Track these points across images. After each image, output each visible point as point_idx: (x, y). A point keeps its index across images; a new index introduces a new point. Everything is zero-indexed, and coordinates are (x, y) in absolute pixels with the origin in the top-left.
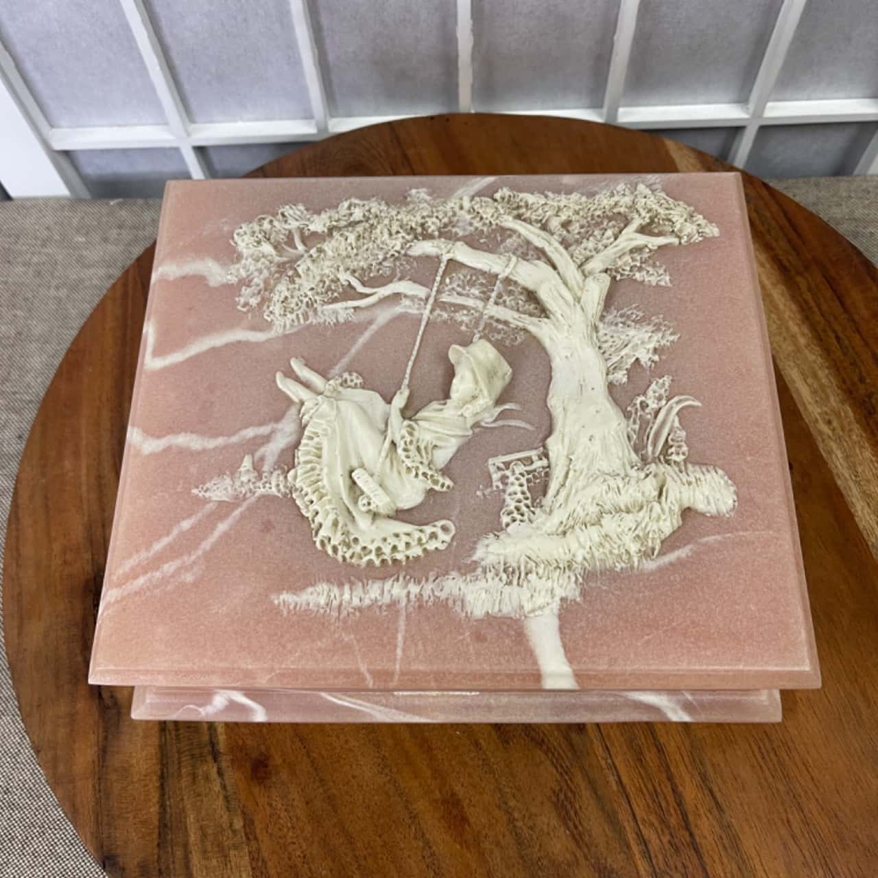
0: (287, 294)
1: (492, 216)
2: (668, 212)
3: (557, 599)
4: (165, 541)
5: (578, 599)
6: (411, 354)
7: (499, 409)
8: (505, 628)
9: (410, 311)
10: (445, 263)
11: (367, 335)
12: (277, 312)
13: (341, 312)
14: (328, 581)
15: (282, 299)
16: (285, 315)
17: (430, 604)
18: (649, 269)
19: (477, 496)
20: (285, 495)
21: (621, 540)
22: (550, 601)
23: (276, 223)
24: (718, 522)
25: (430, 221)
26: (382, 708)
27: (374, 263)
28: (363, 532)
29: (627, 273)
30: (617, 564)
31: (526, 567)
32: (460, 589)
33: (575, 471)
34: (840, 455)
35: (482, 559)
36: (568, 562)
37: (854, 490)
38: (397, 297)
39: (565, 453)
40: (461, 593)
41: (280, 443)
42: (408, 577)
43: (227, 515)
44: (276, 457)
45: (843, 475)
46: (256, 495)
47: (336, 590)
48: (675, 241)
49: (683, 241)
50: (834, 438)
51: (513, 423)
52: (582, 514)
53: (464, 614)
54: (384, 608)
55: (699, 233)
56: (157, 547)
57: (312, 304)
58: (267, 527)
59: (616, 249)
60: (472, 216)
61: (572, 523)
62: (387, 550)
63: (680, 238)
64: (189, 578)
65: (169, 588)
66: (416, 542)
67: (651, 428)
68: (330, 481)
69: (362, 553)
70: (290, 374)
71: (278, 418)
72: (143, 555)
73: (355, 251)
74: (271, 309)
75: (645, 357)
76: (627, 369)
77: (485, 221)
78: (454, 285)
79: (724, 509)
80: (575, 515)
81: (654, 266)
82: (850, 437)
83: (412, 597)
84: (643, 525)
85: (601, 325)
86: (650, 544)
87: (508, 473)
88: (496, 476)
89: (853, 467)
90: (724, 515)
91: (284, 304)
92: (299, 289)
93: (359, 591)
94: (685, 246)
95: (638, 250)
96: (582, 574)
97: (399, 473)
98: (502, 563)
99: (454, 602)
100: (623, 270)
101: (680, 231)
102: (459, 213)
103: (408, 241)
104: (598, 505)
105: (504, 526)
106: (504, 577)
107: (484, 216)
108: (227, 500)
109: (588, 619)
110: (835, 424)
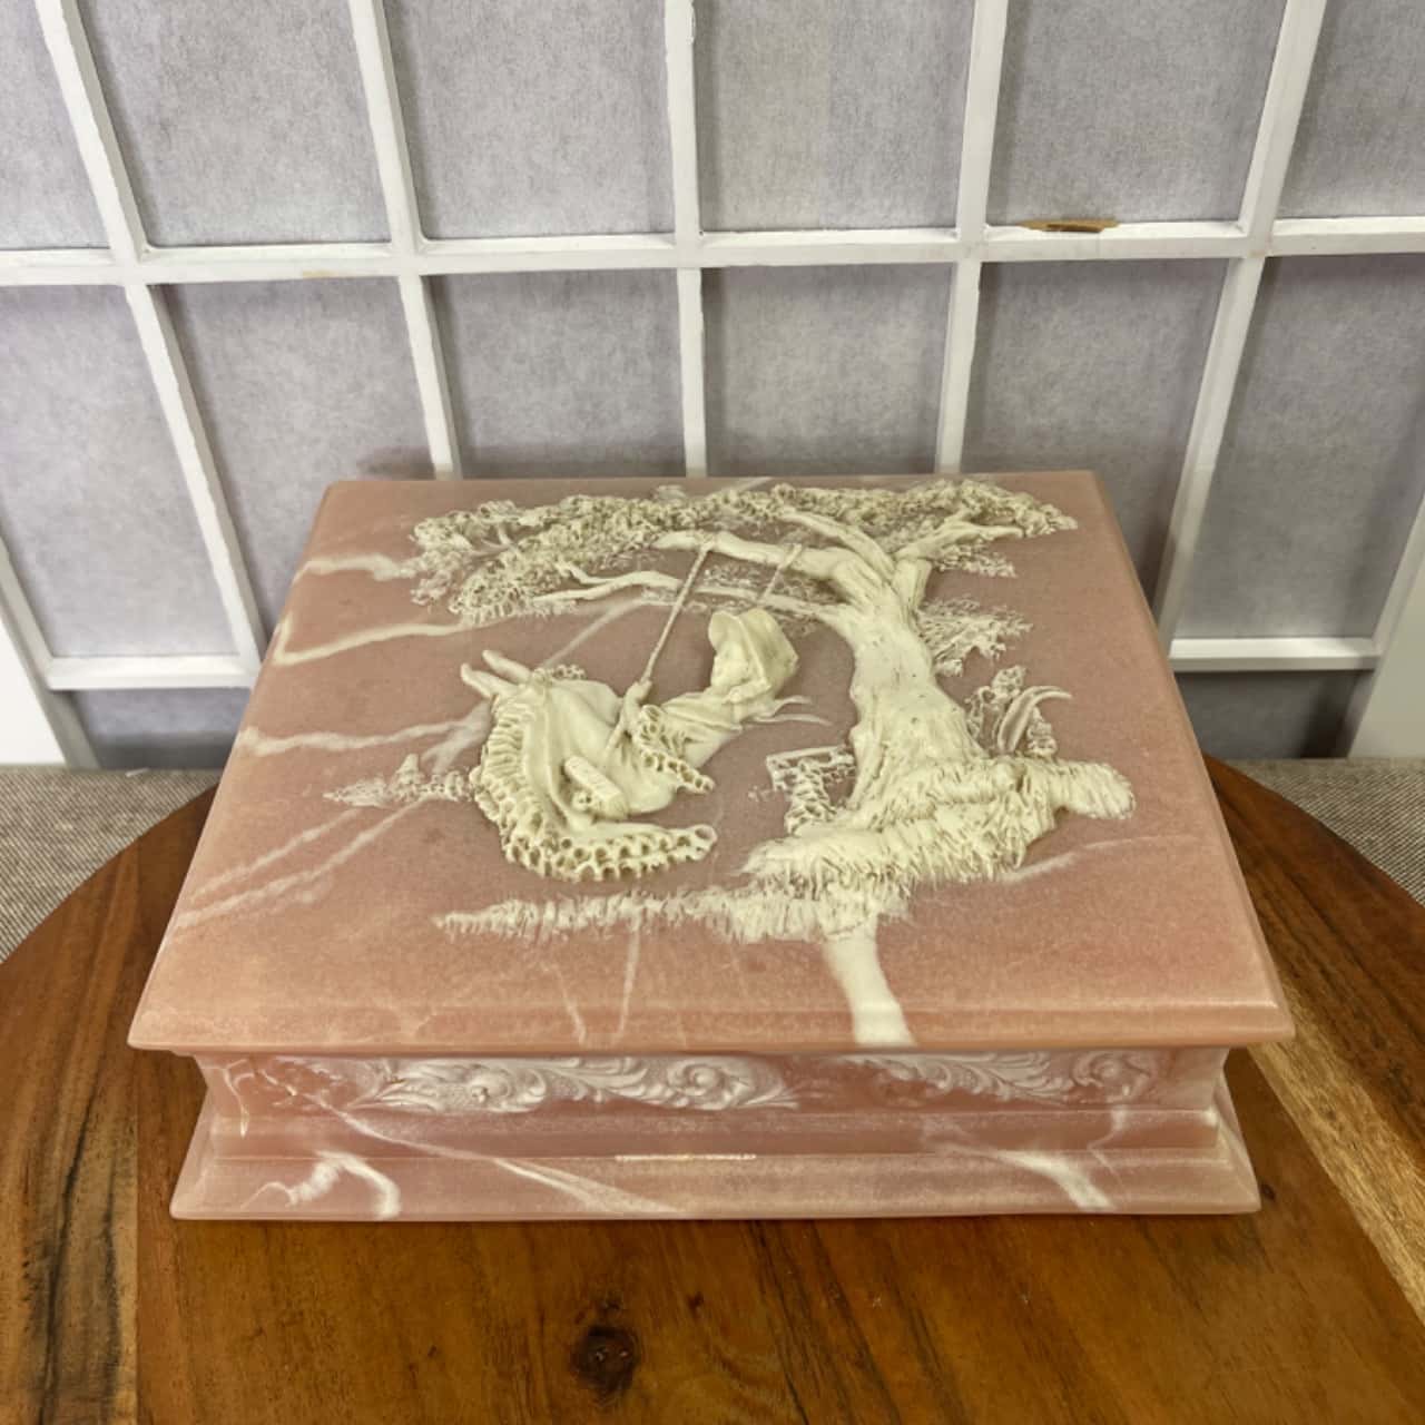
0: (485, 584)
1: (768, 507)
2: (1005, 499)
3: (873, 917)
4: (277, 854)
5: (905, 917)
6: (656, 646)
7: (780, 703)
8: (793, 954)
9: (654, 603)
10: (705, 554)
11: (594, 627)
12: (467, 603)
13: (558, 603)
14: (522, 897)
15: (476, 588)
16: (479, 606)
17: (677, 925)
18: (984, 558)
19: (750, 799)
20: (464, 799)
21: (965, 837)
22: (862, 919)
23: (473, 517)
24: (1108, 826)
25: (683, 513)
26: (595, 1185)
27: (606, 556)
28: (578, 834)
29: (954, 563)
30: (962, 873)
31: (824, 877)
32: (724, 906)
33: (893, 758)
34: (1359, 1176)
35: (758, 870)
36: (888, 867)
37: (1396, 1241)
38: (637, 589)
39: (878, 739)
40: (726, 910)
41: (460, 742)
42: (644, 893)
43: (373, 823)
44: (452, 758)
45: (1370, 1211)
46: (420, 800)
47: (533, 908)
48: (1018, 532)
49: (1029, 532)
50: (1345, 1144)
51: (800, 718)
52: (905, 807)
53: (730, 936)
54: (607, 929)
55: (1049, 523)
56: (263, 861)
57: (518, 596)
58: (434, 836)
59: (936, 538)
60: (741, 510)
61: (892, 819)
62: (613, 854)
63: (1024, 529)
64: (308, 897)
65: (275, 910)
66: (658, 846)
67: (1001, 721)
68: (532, 773)
69: (576, 861)
70: (482, 666)
71: (460, 716)
72: (242, 870)
73: (581, 541)
74: (460, 599)
75: (984, 645)
76: (962, 659)
77: (757, 513)
78: (717, 577)
79: (1116, 809)
80: (895, 808)
81: (991, 556)
82: (1372, 1141)
83: (650, 915)
84: (997, 819)
85: (921, 613)
86: (1009, 847)
87: (795, 770)
88: (776, 775)
89: (1386, 1197)
90: (1117, 818)
91: (479, 594)
92: (501, 580)
93: (569, 907)
94: (1032, 539)
95: (970, 541)
96: (910, 884)
97: (635, 767)
98: (788, 873)
99: (715, 921)
100: (950, 560)
101: (1024, 520)
102: (725, 507)
103: (653, 533)
104: (928, 795)
105: (789, 831)
106: (791, 889)
107: (758, 507)
108: (376, 804)
109: (920, 941)
110: (1342, 1118)
